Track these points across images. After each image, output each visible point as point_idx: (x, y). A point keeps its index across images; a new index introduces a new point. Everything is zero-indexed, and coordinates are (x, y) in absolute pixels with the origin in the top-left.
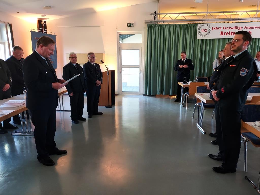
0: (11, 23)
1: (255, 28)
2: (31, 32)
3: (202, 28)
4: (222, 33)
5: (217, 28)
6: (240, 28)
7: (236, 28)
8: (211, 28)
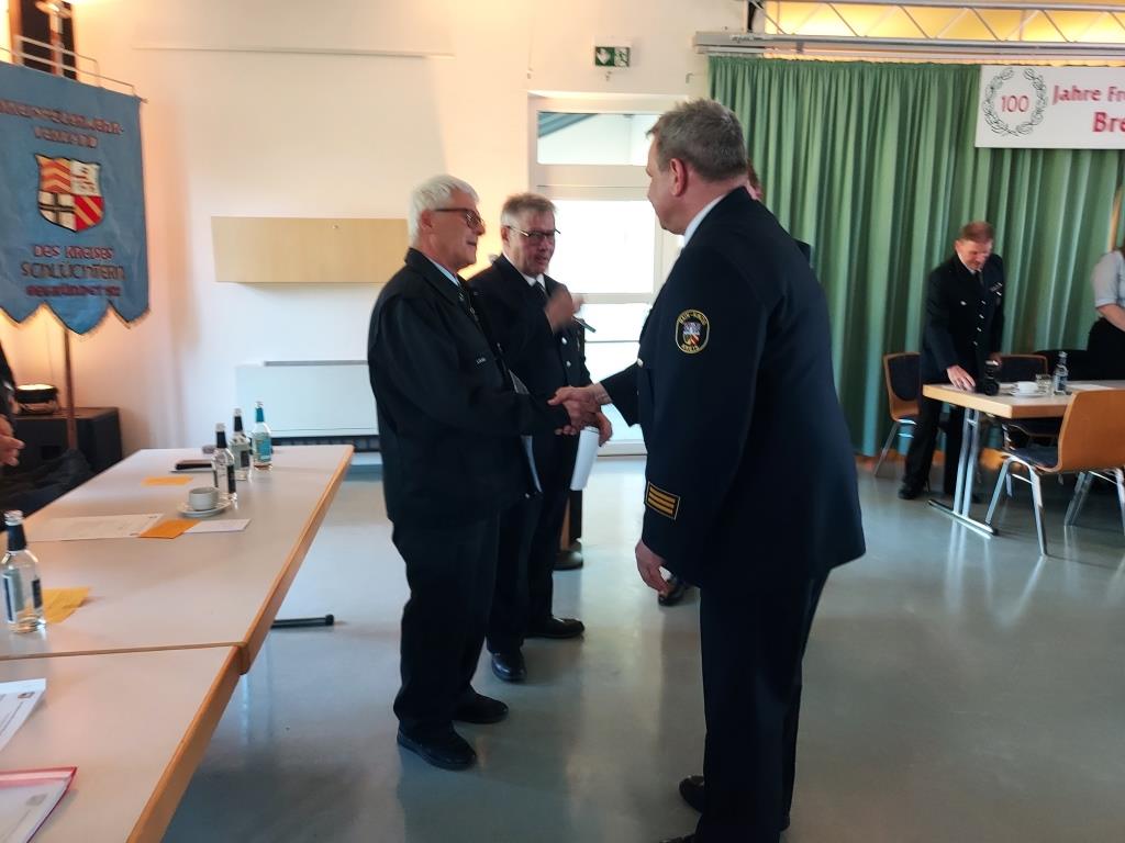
4: (1102, 122)
5: (1077, 93)
8: (1049, 94)
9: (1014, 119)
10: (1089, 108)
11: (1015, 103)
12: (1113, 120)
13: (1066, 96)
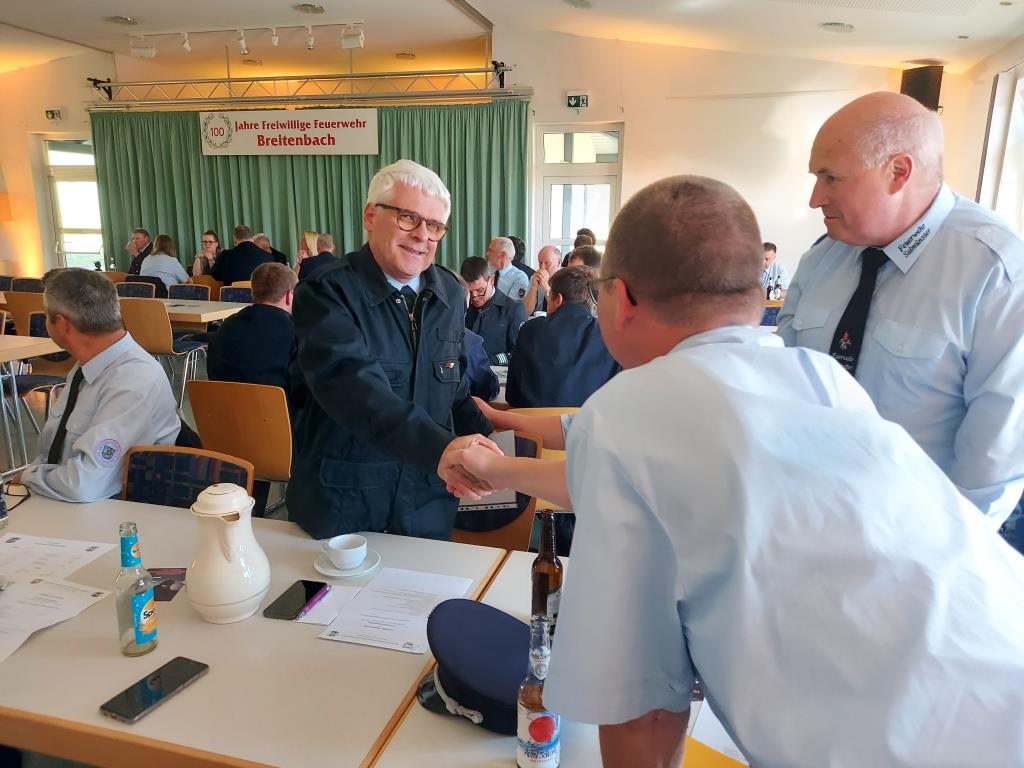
1: (340, 125)
3: (213, 124)
4: (261, 140)
5: (245, 126)
6: (304, 126)
7: (293, 124)
8: (233, 126)
10: (253, 134)
11: (218, 132)
12: (267, 140)
13: (241, 127)
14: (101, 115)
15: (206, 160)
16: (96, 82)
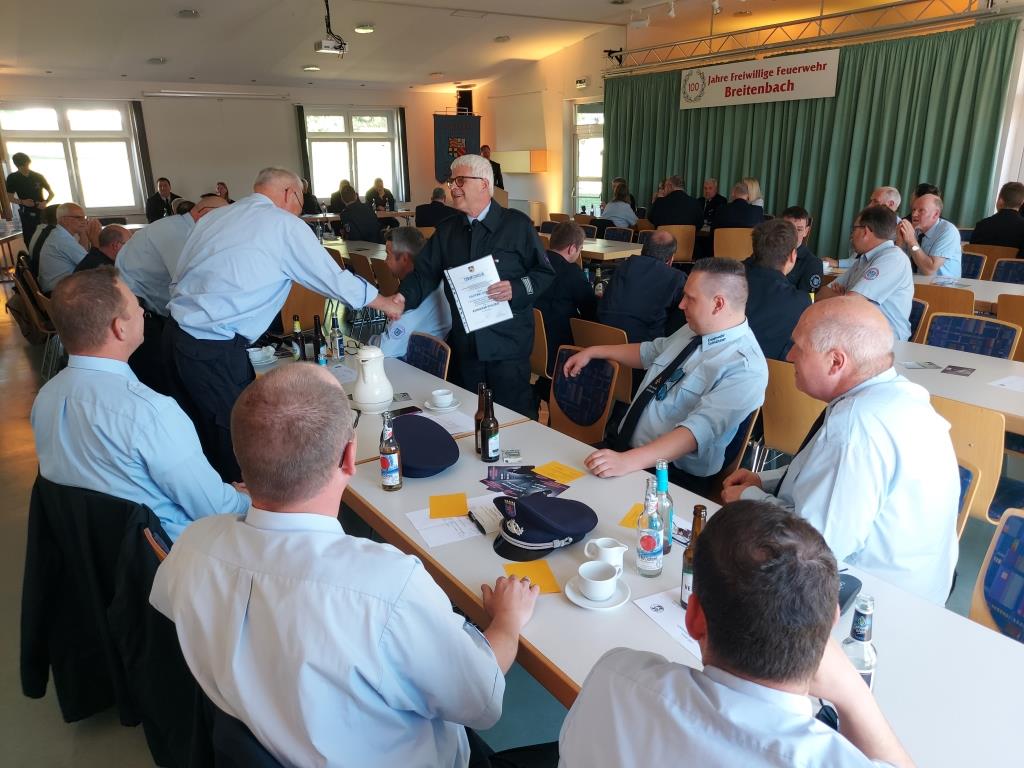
0: (403, 105)
1: (801, 70)
2: (435, 116)
3: (690, 81)
4: (729, 92)
5: (717, 79)
6: (767, 74)
7: (757, 74)
8: (707, 81)
9: (693, 95)
10: (723, 85)
11: (694, 87)
12: (734, 91)
13: (713, 81)
14: (612, 79)
15: (683, 113)
16: (610, 53)
